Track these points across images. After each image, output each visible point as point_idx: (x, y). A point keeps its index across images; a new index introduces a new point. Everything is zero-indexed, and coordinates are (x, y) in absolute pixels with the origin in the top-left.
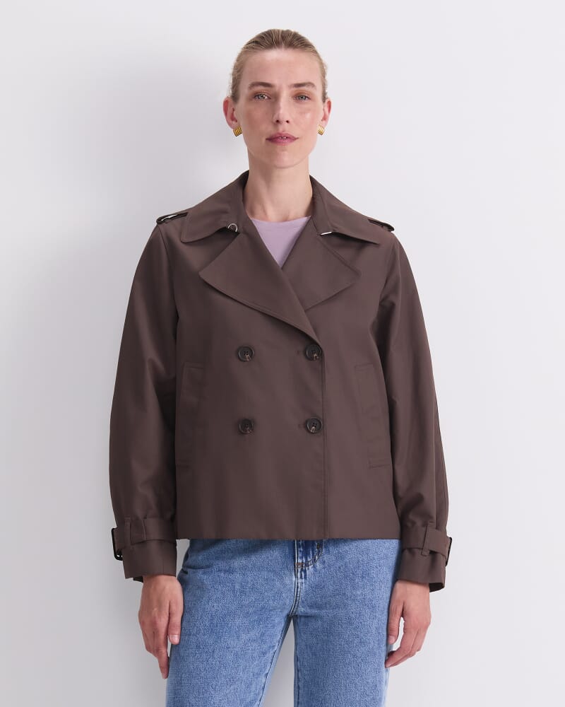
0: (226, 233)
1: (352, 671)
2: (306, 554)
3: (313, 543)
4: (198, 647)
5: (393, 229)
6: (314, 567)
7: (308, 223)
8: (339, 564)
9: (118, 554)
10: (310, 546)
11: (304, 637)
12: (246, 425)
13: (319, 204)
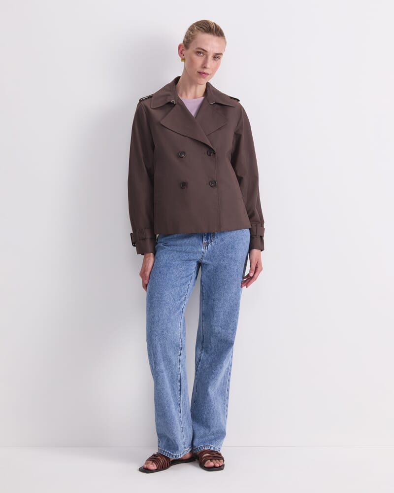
0: (171, 105)
1: (226, 287)
2: (207, 239)
3: (211, 233)
4: (160, 273)
5: (239, 101)
6: (211, 244)
7: (204, 100)
8: (221, 243)
9: (134, 244)
10: (209, 235)
11: (205, 273)
12: (184, 185)
13: (208, 91)
